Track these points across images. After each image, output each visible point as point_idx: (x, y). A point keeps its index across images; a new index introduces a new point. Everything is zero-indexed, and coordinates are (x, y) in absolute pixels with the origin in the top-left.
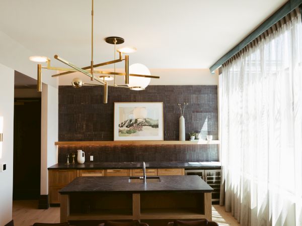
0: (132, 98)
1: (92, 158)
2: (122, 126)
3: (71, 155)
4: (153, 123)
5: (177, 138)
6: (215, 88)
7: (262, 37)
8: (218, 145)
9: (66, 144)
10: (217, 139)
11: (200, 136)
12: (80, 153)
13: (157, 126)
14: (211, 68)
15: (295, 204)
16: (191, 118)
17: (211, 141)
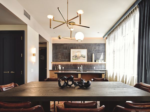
0: (77, 48)
1: (63, 68)
2: (73, 57)
3: (56, 67)
4: (84, 56)
5: (92, 61)
6: (105, 44)
7: (123, 21)
8: (105, 64)
9: (55, 63)
10: (105, 62)
11: (99, 60)
12: (60, 66)
13: (85, 57)
14: (104, 37)
15: (134, 76)
16: (96, 55)
17: (103, 62)
